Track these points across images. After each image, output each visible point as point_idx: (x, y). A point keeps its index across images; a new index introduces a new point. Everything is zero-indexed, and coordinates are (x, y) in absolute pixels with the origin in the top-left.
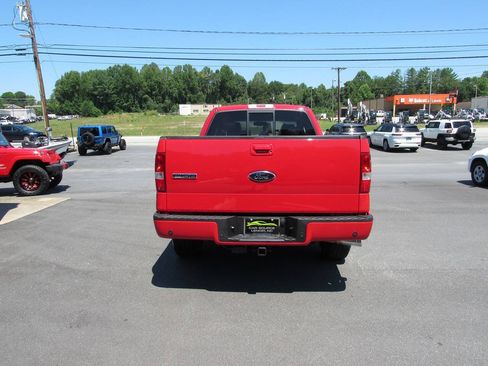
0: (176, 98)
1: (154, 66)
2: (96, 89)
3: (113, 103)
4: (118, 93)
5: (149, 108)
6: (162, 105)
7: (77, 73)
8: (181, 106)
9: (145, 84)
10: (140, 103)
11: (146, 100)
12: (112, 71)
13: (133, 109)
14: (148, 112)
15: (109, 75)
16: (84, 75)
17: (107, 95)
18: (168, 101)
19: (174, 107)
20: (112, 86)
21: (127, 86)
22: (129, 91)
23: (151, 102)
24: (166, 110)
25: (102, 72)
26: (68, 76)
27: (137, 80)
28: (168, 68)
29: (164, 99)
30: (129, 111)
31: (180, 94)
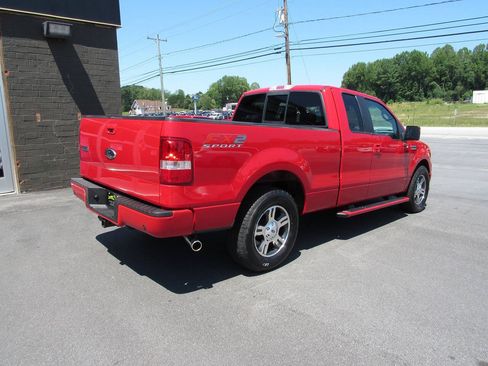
0: (471, 84)
1: (448, 48)
2: (379, 79)
3: (396, 91)
4: (402, 82)
5: (434, 96)
6: (452, 92)
7: (364, 64)
8: (475, 93)
9: (435, 69)
10: (425, 91)
11: (432, 87)
12: (398, 59)
13: (417, 97)
14: (433, 100)
15: (395, 63)
16: (370, 65)
17: (390, 84)
18: (460, 87)
19: (467, 94)
20: (397, 75)
21: (413, 73)
22: (414, 78)
23: (438, 89)
24: (455, 98)
25: (388, 61)
26: (355, 68)
27: (424, 66)
28: (465, 49)
29: (455, 85)
30: (412, 99)
31: (478, 79)
